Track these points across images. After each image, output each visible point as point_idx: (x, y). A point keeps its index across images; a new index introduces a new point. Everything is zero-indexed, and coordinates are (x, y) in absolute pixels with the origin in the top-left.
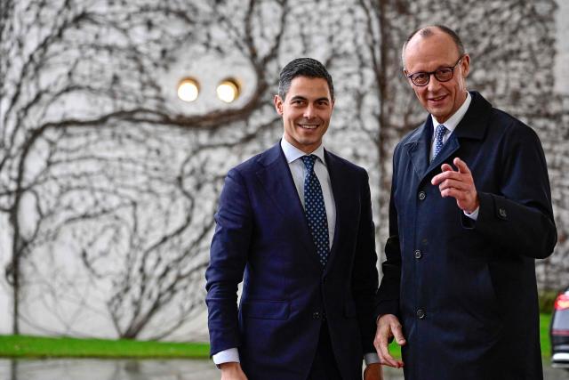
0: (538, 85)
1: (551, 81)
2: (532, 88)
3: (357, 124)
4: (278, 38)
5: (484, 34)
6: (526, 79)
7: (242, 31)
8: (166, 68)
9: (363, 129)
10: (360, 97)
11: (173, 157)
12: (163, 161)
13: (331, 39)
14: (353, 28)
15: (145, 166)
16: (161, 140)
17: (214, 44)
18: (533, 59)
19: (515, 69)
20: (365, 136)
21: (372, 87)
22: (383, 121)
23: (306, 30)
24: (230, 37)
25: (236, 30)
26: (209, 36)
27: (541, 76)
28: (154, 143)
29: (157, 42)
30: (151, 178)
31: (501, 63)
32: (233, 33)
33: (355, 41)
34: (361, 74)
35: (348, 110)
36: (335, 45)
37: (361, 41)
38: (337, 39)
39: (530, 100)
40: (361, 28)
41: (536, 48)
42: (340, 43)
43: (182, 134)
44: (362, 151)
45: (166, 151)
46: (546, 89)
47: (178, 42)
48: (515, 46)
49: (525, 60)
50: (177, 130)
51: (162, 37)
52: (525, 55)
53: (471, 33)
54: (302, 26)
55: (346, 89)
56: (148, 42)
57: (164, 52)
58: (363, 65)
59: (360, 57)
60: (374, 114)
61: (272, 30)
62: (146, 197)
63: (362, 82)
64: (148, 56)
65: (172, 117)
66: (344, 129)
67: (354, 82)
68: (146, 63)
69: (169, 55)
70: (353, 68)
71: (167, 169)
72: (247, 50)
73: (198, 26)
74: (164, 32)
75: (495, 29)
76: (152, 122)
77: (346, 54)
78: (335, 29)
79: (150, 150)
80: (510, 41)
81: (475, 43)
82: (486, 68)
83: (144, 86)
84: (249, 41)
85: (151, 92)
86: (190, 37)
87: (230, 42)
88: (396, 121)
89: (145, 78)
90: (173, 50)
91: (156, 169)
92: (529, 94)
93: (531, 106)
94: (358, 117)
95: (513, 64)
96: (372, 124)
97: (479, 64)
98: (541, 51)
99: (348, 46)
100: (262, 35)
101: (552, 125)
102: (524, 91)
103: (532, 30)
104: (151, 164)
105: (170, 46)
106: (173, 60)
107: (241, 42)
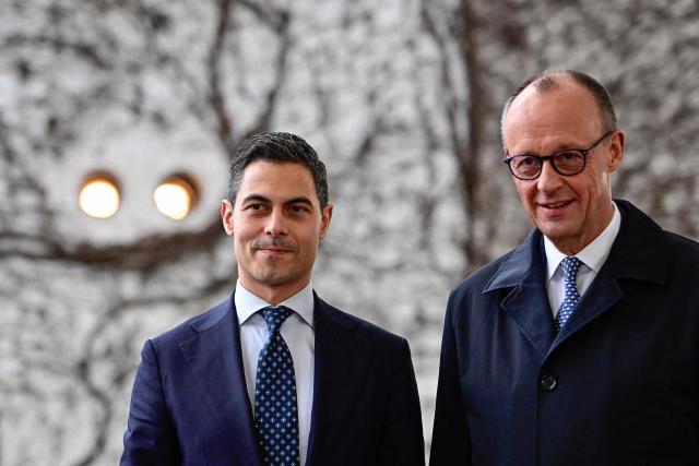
3: (422, 258)
4: (272, 97)
5: (671, 87)
7: (202, 81)
8: (57, 153)
9: (434, 268)
10: (427, 208)
11: (71, 323)
12: (51, 331)
13: (372, 97)
14: (414, 76)
15: (17, 343)
16: (48, 293)
17: (149, 106)
20: (437, 281)
21: (453, 187)
22: (471, 251)
23: (326, 81)
24: (179, 94)
25: (191, 80)
26: (139, 93)
28: (33, 297)
29: (41, 103)
30: (27, 364)
32: (185, 86)
33: (418, 100)
34: (429, 163)
35: (404, 231)
36: (379, 107)
37: (430, 100)
38: (386, 96)
40: (430, 76)
42: (390, 107)
45: (58, 312)
47: (80, 105)
50: (79, 271)
51: (49, 94)
53: (645, 84)
54: (317, 73)
55: (402, 194)
56: (22, 104)
57: (53, 124)
58: (433, 145)
59: (429, 132)
60: (454, 239)
61: (260, 81)
62: (19, 401)
63: (432, 177)
64: (23, 130)
65: (70, 248)
66: (399, 267)
67: (417, 179)
68: (19, 143)
69: (63, 127)
70: (414, 151)
71: (59, 348)
72: (212, 119)
73: (119, 73)
74: (53, 87)
75: (693, 77)
76: (30, 257)
77: (401, 128)
78: (380, 79)
79: (25, 310)
81: (653, 104)
82: (675, 150)
83: (14, 188)
84: (216, 101)
85: (27, 199)
86: (103, 94)
87: (179, 104)
89: (16, 172)
91: (39, 347)
94: (425, 245)
96: (451, 259)
97: (661, 142)
99: (406, 111)
100: (242, 91)
104: (28, 337)
105: (64, 110)
106: (70, 138)
107: (202, 103)
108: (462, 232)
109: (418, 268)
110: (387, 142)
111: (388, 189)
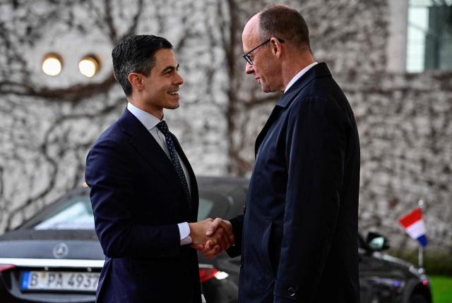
0: (373, 64)
1: (384, 60)
2: (367, 67)
3: (207, 98)
4: (136, 19)
5: (324, 17)
6: (361, 58)
7: (102, 11)
8: (31, 44)
9: (213, 102)
10: (210, 74)
11: (38, 126)
12: (29, 130)
13: (184, 20)
14: (204, 10)
15: (12, 135)
16: (26, 111)
17: (76, 22)
18: (368, 40)
19: (351, 50)
20: (215, 109)
21: (222, 64)
22: (231, 95)
23: (162, 12)
24: (90, 17)
25: (97, 10)
26: (72, 16)
27: (375, 56)
28: (20, 114)
29: (23, 19)
30: (17, 145)
31: (339, 44)
32: (94, 13)
33: (206, 22)
34: (212, 53)
35: (199, 85)
36: (187, 25)
37: (212, 22)
38: (191, 20)
39: (365, 77)
40: (212, 10)
41: (371, 30)
42: (193, 24)
43: (47, 105)
44: (212, 122)
45: (32, 121)
46: (379, 67)
47: (43, 21)
48: (351, 28)
49: (360, 42)
50: (42, 101)
51: (27, 15)
52: (361, 36)
53: (312, 16)
54: (158, 8)
56: (14, 20)
57: (29, 29)
58: (213, 44)
59: (211, 37)
60: (223, 89)
61: (130, 11)
62: (12, 163)
63: (213, 59)
64: (15, 32)
65: (37, 90)
66: (196, 102)
67: (206, 60)
68: (13, 39)
69: (34, 31)
70: (204, 47)
71: (32, 137)
72: (107, 29)
73: (62, 5)
74: (29, 11)
75: (334, 13)
76: (18, 94)
77: (198, 35)
78: (188, 11)
79: (15, 119)
80: (348, 23)
82: (325, 48)
83: (10, 60)
84: (109, 20)
85: (17, 66)
86: (54, 16)
87: (91, 21)
88: (244, 95)
89: (11, 53)
90: (38, 27)
91: (22, 137)
92: (365, 72)
93: (365, 83)
94: (209, 92)
95: (350, 44)
96: (221, 98)
97: (319, 44)
98: (375, 33)
99: (200, 27)
100: (121, 15)
101: (385, 100)
102: (359, 70)
103: (368, 14)
104: (17, 133)
105: (35, 23)
106: (38, 37)
107: (102, 21)
108: (227, 86)
109: (206, 103)
110: (191, 42)
111: (191, 64)
